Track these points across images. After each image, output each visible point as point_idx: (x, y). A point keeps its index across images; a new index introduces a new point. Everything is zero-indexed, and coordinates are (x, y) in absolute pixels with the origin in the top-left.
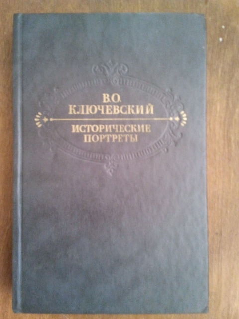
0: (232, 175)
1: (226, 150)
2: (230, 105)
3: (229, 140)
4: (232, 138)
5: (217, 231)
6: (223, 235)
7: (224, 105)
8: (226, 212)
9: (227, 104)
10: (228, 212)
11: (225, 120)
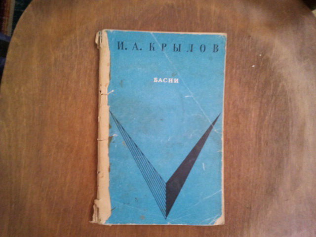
0: (261, 165)
1: (258, 146)
2: (262, 114)
3: (260, 139)
4: (262, 138)
5: (248, 206)
6: (252, 209)
7: (258, 113)
8: (256, 192)
9: (260, 112)
10: (257, 192)
11: (258, 124)
